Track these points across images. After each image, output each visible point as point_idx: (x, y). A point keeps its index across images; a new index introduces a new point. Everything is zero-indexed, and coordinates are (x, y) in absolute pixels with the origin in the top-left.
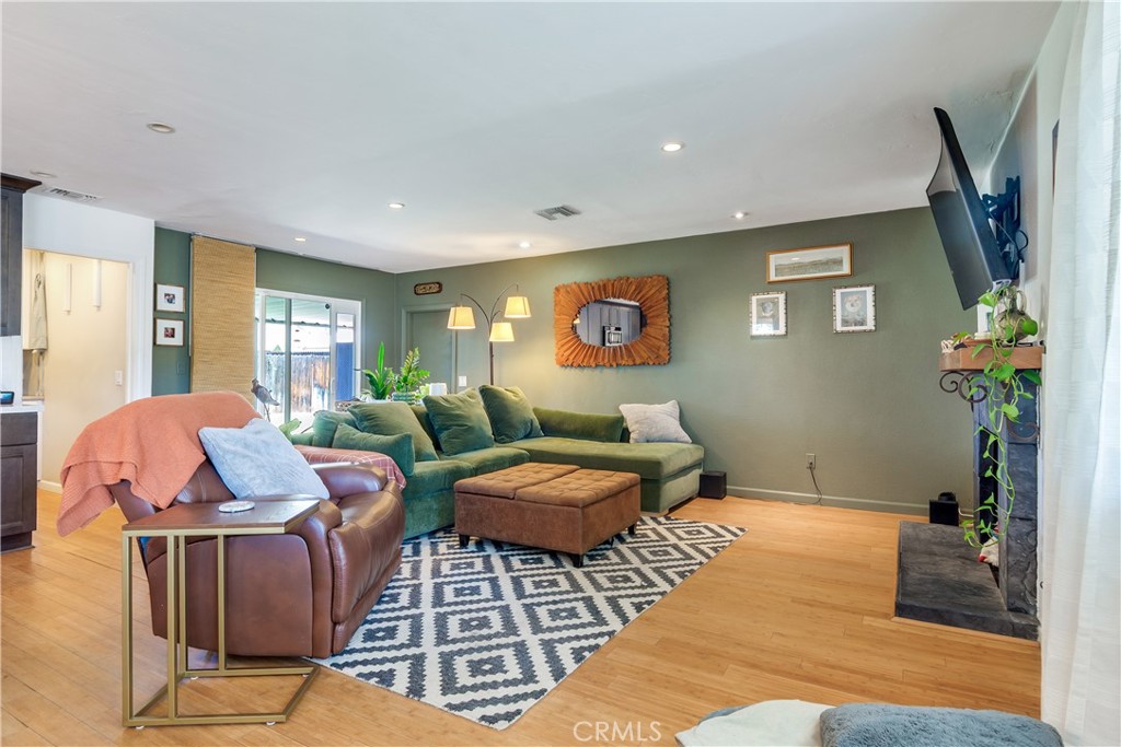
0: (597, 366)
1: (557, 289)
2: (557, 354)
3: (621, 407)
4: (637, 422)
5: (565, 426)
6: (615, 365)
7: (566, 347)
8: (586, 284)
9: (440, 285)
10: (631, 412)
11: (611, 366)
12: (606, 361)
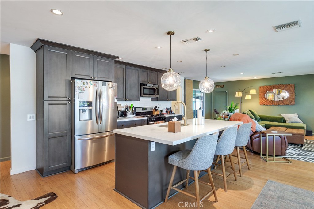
0: (272, 105)
1: (260, 87)
2: (260, 102)
3: (282, 115)
4: (288, 118)
5: (267, 119)
6: (278, 105)
7: (263, 100)
8: (269, 86)
9: (223, 86)
10: (286, 116)
11: (277, 105)
12: (275, 104)
